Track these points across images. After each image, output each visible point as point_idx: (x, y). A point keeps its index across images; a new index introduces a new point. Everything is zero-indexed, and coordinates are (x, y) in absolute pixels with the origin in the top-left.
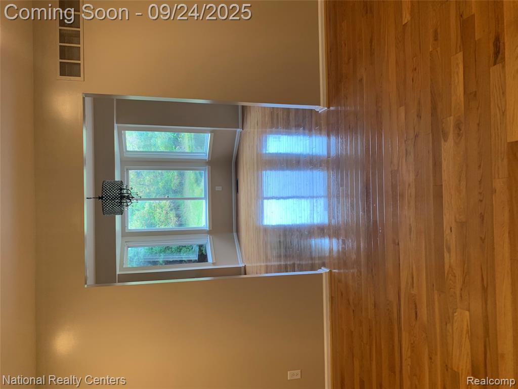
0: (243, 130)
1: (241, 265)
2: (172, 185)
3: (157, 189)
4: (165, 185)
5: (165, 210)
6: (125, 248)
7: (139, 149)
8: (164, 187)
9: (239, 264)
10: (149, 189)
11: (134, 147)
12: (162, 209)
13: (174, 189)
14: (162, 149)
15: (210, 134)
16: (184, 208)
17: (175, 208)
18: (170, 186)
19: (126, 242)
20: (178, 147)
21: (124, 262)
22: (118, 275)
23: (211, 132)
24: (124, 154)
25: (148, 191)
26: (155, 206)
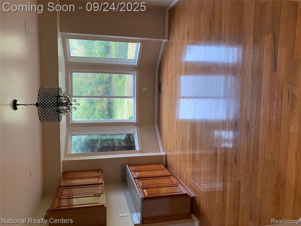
0: (169, 40)
1: (163, 153)
2: (105, 78)
3: (95, 80)
4: (100, 78)
5: (100, 94)
6: (70, 137)
7: (84, 55)
8: (100, 80)
9: (160, 152)
10: (90, 80)
11: (81, 54)
12: (98, 93)
13: (106, 80)
14: (98, 56)
15: (140, 44)
16: (112, 93)
17: (106, 93)
18: (103, 79)
19: (70, 131)
20: (108, 55)
21: (69, 149)
22: (63, 161)
23: (141, 42)
24: (68, 59)
25: (90, 81)
26: (94, 91)
